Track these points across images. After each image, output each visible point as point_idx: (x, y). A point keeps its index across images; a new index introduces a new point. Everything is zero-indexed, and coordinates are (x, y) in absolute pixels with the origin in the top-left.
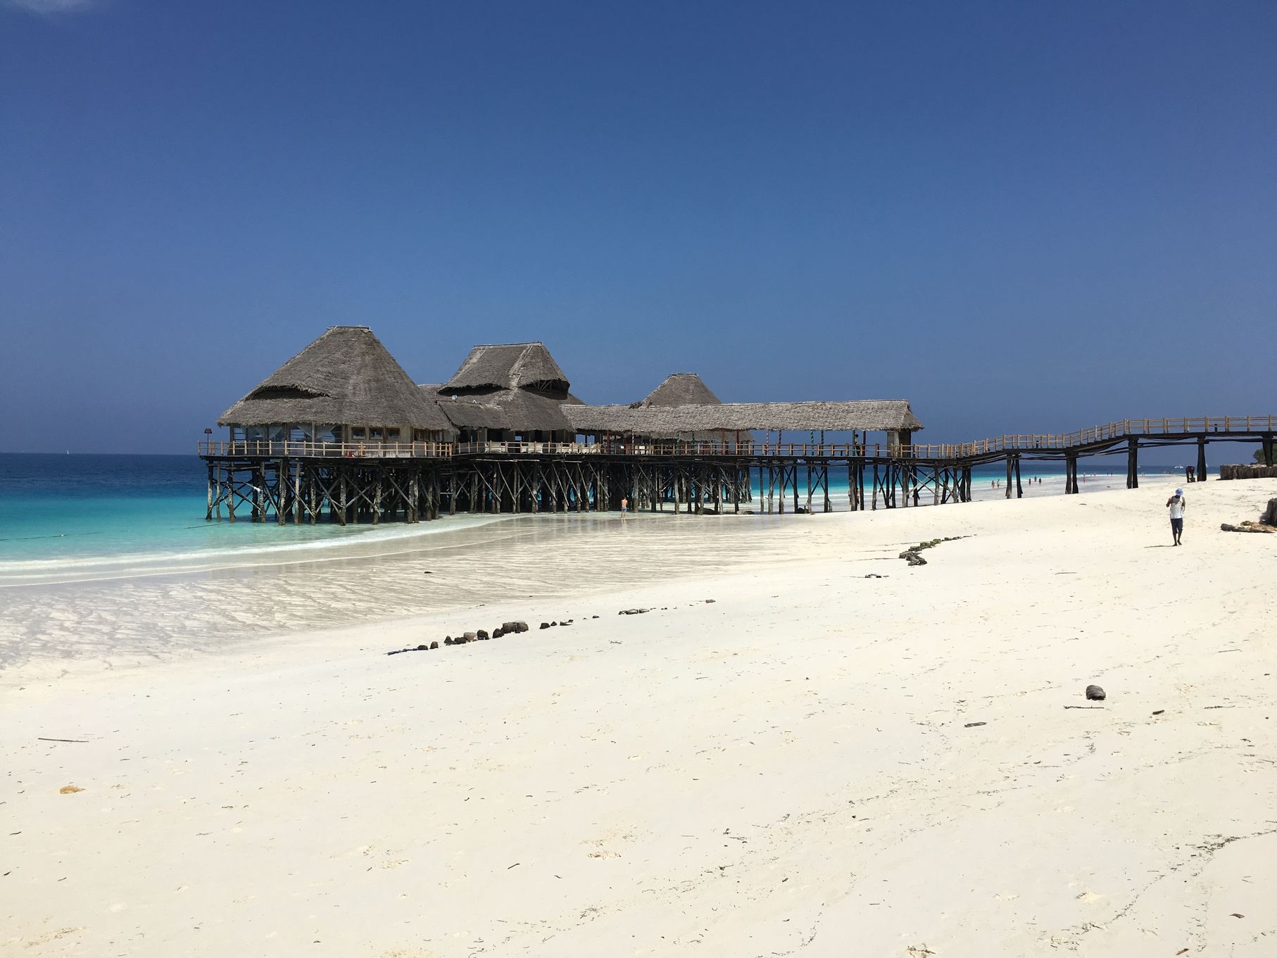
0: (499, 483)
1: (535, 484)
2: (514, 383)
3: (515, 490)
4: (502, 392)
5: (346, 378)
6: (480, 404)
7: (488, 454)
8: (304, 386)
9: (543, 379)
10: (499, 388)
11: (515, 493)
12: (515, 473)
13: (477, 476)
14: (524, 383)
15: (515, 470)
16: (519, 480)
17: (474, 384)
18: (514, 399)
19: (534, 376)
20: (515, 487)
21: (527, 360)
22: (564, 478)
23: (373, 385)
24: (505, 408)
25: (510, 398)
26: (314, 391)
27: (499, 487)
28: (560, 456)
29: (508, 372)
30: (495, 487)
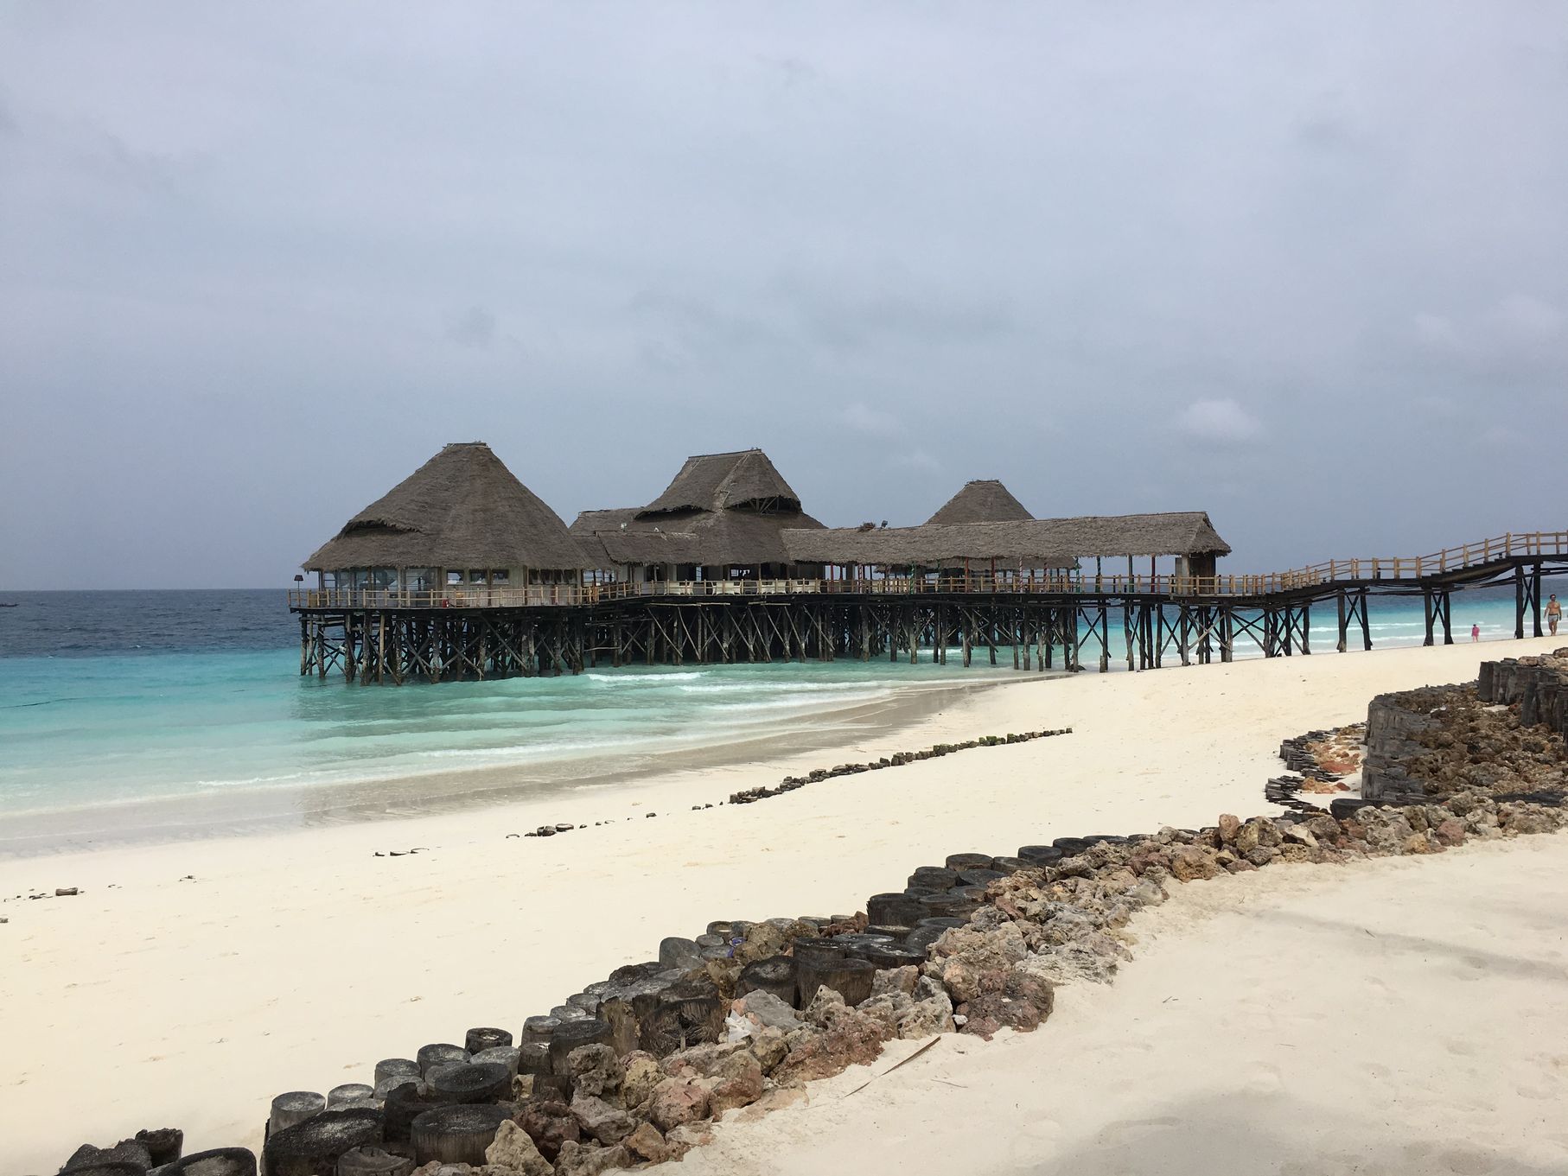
0: (681, 634)
2: (719, 504)
3: (700, 643)
5: (446, 509)
6: (663, 532)
7: (666, 597)
11: (700, 646)
12: (700, 621)
13: (653, 625)
14: (732, 503)
15: (700, 617)
20: (700, 638)
21: (741, 472)
25: (711, 522)
26: (403, 526)
27: (680, 639)
29: (714, 489)
30: (675, 638)
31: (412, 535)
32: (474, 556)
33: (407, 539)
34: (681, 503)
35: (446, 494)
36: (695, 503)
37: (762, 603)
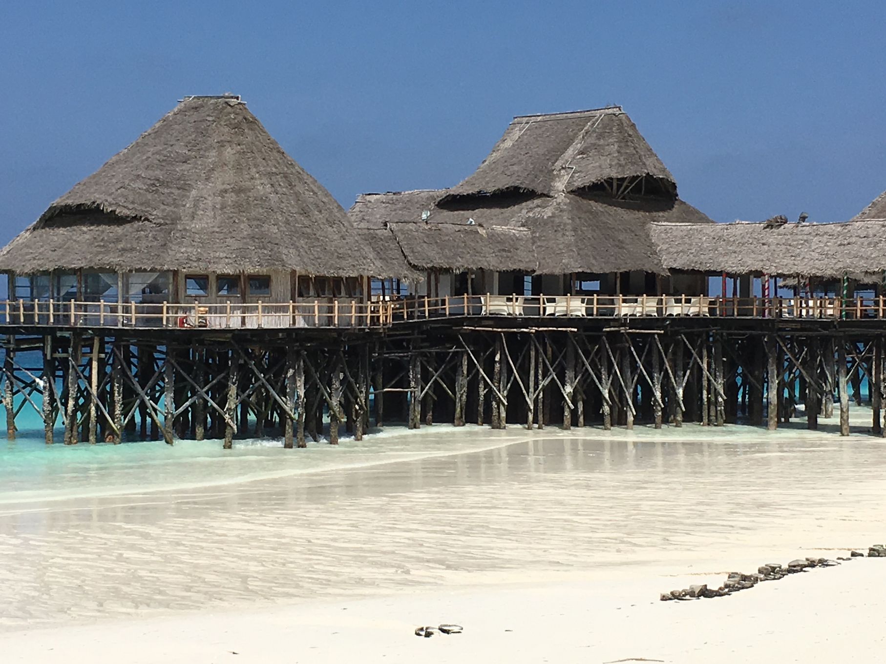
0: (504, 371)
1: (569, 374)
2: (559, 186)
3: (532, 384)
4: (537, 202)
5: (185, 188)
6: (480, 225)
7: (486, 318)
8: (110, 205)
9: (614, 175)
10: (531, 195)
11: (532, 390)
12: (533, 353)
13: (465, 357)
14: (578, 183)
15: (533, 348)
16: (541, 366)
17: (490, 189)
18: (553, 216)
19: (598, 170)
20: (532, 378)
21: (591, 140)
22: (627, 362)
23: (231, 198)
24: (534, 232)
25: (548, 213)
26: (126, 212)
27: (504, 379)
28: (621, 322)
29: (553, 164)
30: (496, 377)
31: (136, 224)
32: (222, 255)
33: (130, 230)
34: (504, 183)
35: (185, 167)
36: (525, 183)
37: (622, 330)
